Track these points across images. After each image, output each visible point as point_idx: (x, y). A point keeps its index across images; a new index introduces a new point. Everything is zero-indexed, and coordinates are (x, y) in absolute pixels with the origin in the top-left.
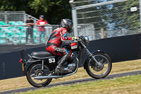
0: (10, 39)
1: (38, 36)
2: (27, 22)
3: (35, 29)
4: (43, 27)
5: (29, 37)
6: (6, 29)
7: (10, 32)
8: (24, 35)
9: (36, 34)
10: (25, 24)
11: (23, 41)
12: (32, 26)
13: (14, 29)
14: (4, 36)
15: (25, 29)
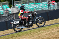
0: (43, 8)
1: (52, 7)
4: (54, 3)
5: (49, 7)
6: (41, 5)
7: (42, 6)
8: (47, 7)
10: (47, 3)
12: (50, 3)
13: (44, 5)
14: (40, 7)
15: (48, 5)
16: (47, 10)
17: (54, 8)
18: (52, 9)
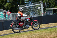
1: (8, 17)
2: (4, 12)
3: (6, 15)
4: (9, 14)
5: (5, 18)
8: (3, 17)
9: (7, 16)
10: (3, 13)
11: (3, 19)
12: (6, 14)
15: (3, 15)
16: (3, 20)
17: (9, 19)
18: (7, 19)
